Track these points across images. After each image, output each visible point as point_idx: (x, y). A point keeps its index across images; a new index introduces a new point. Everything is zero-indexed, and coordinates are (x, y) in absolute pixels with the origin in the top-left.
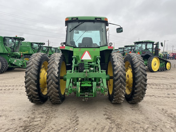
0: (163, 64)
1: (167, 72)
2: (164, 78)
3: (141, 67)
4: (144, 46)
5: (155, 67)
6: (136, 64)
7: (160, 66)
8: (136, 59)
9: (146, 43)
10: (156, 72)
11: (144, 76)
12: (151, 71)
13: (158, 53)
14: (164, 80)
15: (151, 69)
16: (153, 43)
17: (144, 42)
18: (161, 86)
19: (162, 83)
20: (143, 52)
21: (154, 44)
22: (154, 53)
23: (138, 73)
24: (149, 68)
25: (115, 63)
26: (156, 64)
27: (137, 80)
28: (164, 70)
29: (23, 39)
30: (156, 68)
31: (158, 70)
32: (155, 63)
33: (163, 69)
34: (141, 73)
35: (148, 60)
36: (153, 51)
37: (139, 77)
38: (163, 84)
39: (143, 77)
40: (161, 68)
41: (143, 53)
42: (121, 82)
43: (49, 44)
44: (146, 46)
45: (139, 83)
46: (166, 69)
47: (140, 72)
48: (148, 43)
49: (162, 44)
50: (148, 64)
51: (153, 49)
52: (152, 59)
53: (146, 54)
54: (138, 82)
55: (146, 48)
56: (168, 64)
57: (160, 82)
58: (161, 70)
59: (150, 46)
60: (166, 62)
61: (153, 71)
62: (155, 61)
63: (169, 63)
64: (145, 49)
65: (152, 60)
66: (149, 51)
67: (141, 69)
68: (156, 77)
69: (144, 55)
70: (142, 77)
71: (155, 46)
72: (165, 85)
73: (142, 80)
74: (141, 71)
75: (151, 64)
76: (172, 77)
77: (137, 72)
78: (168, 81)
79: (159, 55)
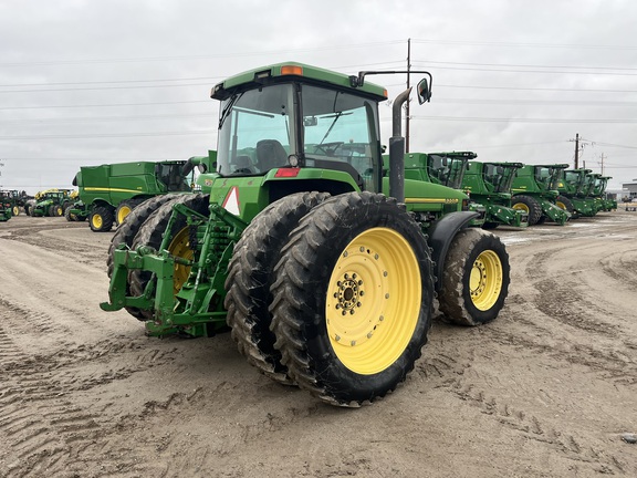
29: (471, 156)
43: (577, 151)
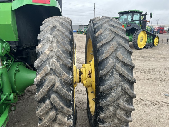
0: (151, 40)
1: (154, 49)
2: (152, 57)
3: (118, 59)
4: (129, 18)
5: (141, 43)
6: (103, 49)
7: (147, 42)
8: (107, 32)
9: (133, 13)
10: (142, 49)
11: (126, 86)
12: (137, 48)
13: (145, 25)
14: (154, 63)
15: (136, 45)
16: (140, 13)
17: (131, 12)
18: (152, 73)
19: (151, 67)
20: (128, 24)
21: (142, 14)
22: (141, 26)
23: (108, 77)
24: (135, 44)
25: (39, 46)
26: (142, 40)
27: (106, 97)
28: (151, 47)
30: (143, 44)
31: (145, 47)
32: (142, 38)
33: (150, 45)
34: (116, 76)
35: (133, 35)
36: (140, 23)
37: (111, 89)
38: (154, 70)
39: (124, 90)
40: (148, 43)
41: (128, 26)
42: (54, 107)
44: (132, 17)
45: (111, 109)
46: (154, 45)
47: (115, 73)
48: (135, 13)
49: (151, 14)
50: (133, 39)
51: (140, 20)
52: (139, 33)
53: (132, 27)
54: (108, 105)
55: (132, 19)
56: (156, 40)
57: (149, 65)
58: (148, 47)
59: (137, 17)
60: (154, 36)
61: (139, 48)
62: (142, 36)
63: (157, 38)
64: (131, 21)
65: (138, 35)
66: (135, 23)
67: (118, 65)
68: (142, 57)
69: (129, 28)
70: (119, 89)
71: (142, 17)
72: (157, 71)
73: (118, 98)
74: (117, 71)
75: (137, 40)
76: (162, 56)
77: (105, 75)
78: (159, 64)
79: (147, 29)
